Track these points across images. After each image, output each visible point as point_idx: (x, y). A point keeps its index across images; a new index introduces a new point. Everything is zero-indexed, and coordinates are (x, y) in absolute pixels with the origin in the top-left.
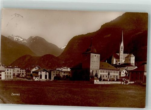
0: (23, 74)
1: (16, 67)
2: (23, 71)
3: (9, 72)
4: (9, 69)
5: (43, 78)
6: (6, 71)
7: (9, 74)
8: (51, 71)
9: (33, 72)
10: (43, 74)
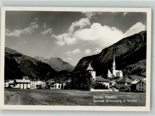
0: (44, 85)
1: (39, 80)
2: (44, 83)
3: (34, 83)
4: (34, 82)
5: (57, 87)
6: (32, 83)
7: (33, 85)
8: (63, 83)
9: (51, 84)
10: (58, 85)
